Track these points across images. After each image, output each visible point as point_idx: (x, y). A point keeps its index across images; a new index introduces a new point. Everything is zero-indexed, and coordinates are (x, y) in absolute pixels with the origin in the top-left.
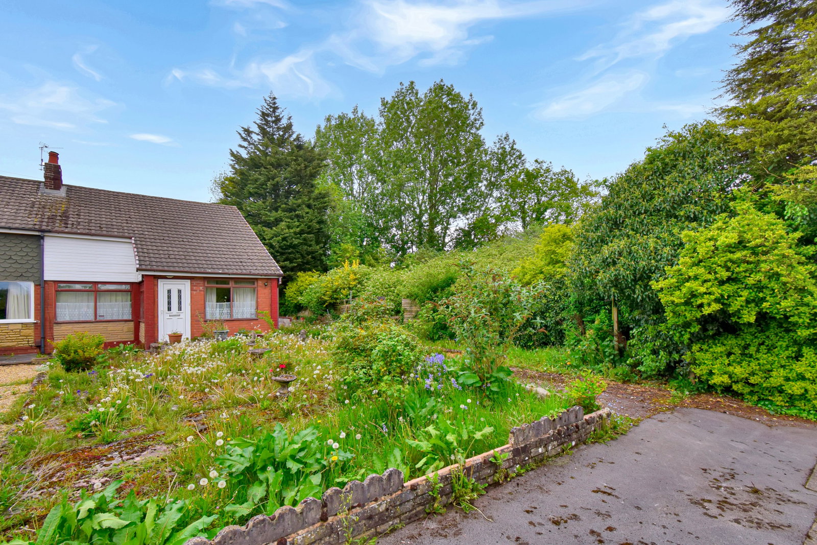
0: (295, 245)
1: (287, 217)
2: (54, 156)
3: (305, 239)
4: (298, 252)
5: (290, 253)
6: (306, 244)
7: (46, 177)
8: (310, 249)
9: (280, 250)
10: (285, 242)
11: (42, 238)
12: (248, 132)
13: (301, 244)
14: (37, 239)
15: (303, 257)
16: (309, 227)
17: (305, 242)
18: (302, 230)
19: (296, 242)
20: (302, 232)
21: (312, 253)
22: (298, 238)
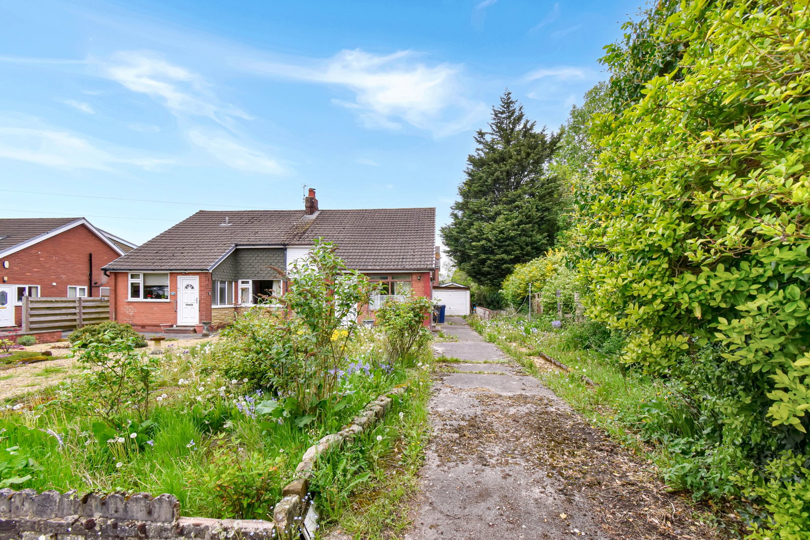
0: (512, 236)
1: (506, 210)
2: (312, 191)
3: (523, 230)
4: (515, 244)
5: (508, 246)
6: (525, 235)
7: (306, 207)
8: (528, 239)
9: (497, 243)
10: (501, 235)
11: (286, 249)
12: (481, 134)
13: (520, 235)
14: (282, 250)
15: (522, 249)
16: (528, 217)
17: (524, 233)
18: (521, 221)
19: (512, 234)
20: (520, 223)
21: (532, 243)
22: (514, 230)
